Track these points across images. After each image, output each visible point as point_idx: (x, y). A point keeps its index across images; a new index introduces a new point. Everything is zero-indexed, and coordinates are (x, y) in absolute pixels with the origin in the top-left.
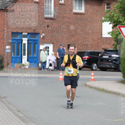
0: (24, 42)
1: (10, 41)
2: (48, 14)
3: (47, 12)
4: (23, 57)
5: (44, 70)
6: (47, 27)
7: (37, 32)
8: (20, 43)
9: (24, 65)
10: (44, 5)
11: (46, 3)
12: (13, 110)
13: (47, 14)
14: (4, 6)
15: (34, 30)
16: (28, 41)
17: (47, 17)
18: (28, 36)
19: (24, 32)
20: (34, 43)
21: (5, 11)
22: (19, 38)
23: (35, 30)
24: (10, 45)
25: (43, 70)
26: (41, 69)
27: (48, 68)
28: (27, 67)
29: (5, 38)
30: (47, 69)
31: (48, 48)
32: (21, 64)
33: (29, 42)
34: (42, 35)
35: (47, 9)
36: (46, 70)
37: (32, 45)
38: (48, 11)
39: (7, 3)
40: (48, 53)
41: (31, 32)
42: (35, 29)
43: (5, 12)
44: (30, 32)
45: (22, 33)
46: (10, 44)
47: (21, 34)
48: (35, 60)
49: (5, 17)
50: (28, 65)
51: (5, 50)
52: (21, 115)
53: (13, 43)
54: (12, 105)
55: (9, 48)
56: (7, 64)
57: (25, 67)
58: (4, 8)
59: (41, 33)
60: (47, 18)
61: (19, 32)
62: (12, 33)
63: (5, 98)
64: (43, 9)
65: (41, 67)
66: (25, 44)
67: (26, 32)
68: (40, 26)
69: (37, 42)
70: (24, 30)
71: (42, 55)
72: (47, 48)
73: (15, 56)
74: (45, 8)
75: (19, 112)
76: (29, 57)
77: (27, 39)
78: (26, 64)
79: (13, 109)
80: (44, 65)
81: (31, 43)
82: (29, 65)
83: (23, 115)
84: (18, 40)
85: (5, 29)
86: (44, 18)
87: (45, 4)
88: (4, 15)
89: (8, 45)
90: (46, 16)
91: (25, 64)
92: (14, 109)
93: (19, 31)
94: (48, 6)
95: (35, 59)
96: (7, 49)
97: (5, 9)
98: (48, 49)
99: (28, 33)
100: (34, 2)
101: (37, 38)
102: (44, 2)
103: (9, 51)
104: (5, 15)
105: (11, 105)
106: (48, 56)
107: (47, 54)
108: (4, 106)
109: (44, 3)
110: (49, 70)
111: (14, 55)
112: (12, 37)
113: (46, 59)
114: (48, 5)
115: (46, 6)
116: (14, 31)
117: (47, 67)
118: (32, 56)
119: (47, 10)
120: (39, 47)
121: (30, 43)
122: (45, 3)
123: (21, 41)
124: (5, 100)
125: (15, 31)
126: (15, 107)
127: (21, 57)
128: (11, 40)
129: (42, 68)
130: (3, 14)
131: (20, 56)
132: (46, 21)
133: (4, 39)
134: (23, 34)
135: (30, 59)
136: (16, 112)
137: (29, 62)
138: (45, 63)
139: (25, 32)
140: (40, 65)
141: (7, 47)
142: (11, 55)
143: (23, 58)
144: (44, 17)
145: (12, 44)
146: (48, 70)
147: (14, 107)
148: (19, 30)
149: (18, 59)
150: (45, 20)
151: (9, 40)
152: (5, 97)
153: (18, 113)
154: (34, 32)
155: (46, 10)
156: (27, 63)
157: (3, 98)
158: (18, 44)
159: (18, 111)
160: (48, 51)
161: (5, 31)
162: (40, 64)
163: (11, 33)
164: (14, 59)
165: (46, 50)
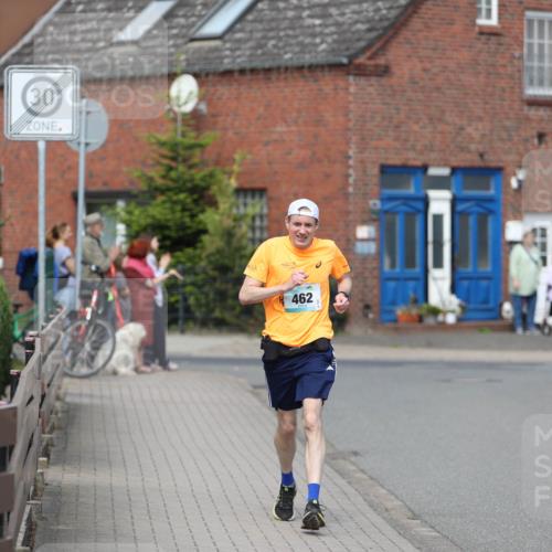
0: (435, 208)
1: (375, 204)
2: (541, 83)
3: (535, 74)
4: (434, 273)
5: (528, 333)
6: (536, 141)
7: (493, 164)
8: (419, 211)
9: (435, 312)
10: (522, 42)
11: (531, 36)
12: (387, 510)
13: (535, 81)
14: (347, 49)
15: (481, 155)
16: (454, 202)
17: (535, 96)
18: (453, 180)
19: (434, 165)
20: (481, 210)
21: (348, 74)
22: (411, 191)
23: (486, 157)
24: (376, 223)
25: (520, 331)
26: (511, 328)
27: (545, 323)
28: (451, 319)
29: (351, 190)
30: (538, 326)
31: (544, 232)
32: (425, 306)
33: (460, 207)
34: (515, 174)
35: (536, 59)
36: (537, 333)
37: (472, 221)
38: (541, 69)
39: (356, 36)
40: (543, 254)
41: (467, 164)
42: (481, 150)
43: (351, 78)
44: (462, 164)
45: (425, 168)
46: (374, 216)
47: (420, 175)
48: (488, 290)
49: (351, 98)
50: (453, 312)
51: (354, 245)
52: (425, 531)
53: (386, 212)
54: (383, 487)
55: (369, 233)
56: (361, 305)
57: (440, 318)
58: (345, 61)
59: (509, 169)
60: (535, 103)
61: (412, 163)
62: (385, 169)
63: (353, 459)
64: (516, 62)
65: (514, 319)
66: (438, 219)
67: (445, 165)
68: (504, 135)
69: (490, 206)
70: (433, 156)
71: (518, 263)
72: (539, 232)
73: (398, 270)
74: (525, 57)
75: (415, 517)
76: (457, 276)
77: (447, 194)
78: (447, 303)
79: (389, 505)
80: (525, 310)
81: (465, 214)
82: (458, 310)
83: (434, 534)
84: (407, 199)
85: (351, 153)
86: (522, 101)
87: (526, 40)
88: (347, 89)
89: (364, 222)
90: (532, 91)
91: (440, 306)
92: (392, 503)
93: (415, 159)
94: (541, 46)
95: (484, 283)
96: (363, 240)
97: (350, 62)
98: (544, 239)
99: (454, 170)
100: (477, 29)
101: (492, 192)
102: (522, 29)
103: (372, 248)
104: (352, 89)
105: (379, 488)
106: (544, 269)
107: (540, 262)
108: (350, 490)
109: (522, 33)
110: (546, 330)
111: (393, 265)
112: (383, 185)
113: (537, 282)
114: (541, 42)
115: (531, 46)
116: (391, 162)
117: (539, 319)
118: (470, 269)
119: (536, 64)
120: (501, 230)
121: (461, 213)
122: (525, 34)
123: (420, 205)
124: (353, 468)
125: (395, 160)
126: (397, 497)
127: (421, 276)
128: (378, 202)
129: (519, 321)
130: (341, 84)
131: (418, 270)
132: (533, 113)
133: (346, 195)
134: (433, 171)
135: (465, 283)
136: (405, 521)
137: (458, 297)
138: (531, 299)
139: (439, 165)
140: (508, 312)
141: (363, 232)
142: (381, 267)
143: (435, 279)
144: (525, 98)
145: (382, 220)
146: (543, 333)
147: (393, 497)
148: (411, 155)
149: (411, 284)
150: (526, 108)
151: (371, 202)
152: (356, 454)
153: (410, 521)
154: (478, 162)
155: (532, 68)
156: (451, 303)
157: (344, 459)
158: (410, 217)
159: (410, 514)
160: (544, 247)
161: (351, 162)
162: (507, 307)
163: (376, 171)
164: (392, 284)
165: (535, 244)
